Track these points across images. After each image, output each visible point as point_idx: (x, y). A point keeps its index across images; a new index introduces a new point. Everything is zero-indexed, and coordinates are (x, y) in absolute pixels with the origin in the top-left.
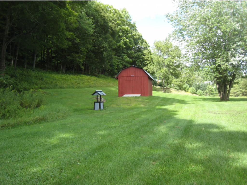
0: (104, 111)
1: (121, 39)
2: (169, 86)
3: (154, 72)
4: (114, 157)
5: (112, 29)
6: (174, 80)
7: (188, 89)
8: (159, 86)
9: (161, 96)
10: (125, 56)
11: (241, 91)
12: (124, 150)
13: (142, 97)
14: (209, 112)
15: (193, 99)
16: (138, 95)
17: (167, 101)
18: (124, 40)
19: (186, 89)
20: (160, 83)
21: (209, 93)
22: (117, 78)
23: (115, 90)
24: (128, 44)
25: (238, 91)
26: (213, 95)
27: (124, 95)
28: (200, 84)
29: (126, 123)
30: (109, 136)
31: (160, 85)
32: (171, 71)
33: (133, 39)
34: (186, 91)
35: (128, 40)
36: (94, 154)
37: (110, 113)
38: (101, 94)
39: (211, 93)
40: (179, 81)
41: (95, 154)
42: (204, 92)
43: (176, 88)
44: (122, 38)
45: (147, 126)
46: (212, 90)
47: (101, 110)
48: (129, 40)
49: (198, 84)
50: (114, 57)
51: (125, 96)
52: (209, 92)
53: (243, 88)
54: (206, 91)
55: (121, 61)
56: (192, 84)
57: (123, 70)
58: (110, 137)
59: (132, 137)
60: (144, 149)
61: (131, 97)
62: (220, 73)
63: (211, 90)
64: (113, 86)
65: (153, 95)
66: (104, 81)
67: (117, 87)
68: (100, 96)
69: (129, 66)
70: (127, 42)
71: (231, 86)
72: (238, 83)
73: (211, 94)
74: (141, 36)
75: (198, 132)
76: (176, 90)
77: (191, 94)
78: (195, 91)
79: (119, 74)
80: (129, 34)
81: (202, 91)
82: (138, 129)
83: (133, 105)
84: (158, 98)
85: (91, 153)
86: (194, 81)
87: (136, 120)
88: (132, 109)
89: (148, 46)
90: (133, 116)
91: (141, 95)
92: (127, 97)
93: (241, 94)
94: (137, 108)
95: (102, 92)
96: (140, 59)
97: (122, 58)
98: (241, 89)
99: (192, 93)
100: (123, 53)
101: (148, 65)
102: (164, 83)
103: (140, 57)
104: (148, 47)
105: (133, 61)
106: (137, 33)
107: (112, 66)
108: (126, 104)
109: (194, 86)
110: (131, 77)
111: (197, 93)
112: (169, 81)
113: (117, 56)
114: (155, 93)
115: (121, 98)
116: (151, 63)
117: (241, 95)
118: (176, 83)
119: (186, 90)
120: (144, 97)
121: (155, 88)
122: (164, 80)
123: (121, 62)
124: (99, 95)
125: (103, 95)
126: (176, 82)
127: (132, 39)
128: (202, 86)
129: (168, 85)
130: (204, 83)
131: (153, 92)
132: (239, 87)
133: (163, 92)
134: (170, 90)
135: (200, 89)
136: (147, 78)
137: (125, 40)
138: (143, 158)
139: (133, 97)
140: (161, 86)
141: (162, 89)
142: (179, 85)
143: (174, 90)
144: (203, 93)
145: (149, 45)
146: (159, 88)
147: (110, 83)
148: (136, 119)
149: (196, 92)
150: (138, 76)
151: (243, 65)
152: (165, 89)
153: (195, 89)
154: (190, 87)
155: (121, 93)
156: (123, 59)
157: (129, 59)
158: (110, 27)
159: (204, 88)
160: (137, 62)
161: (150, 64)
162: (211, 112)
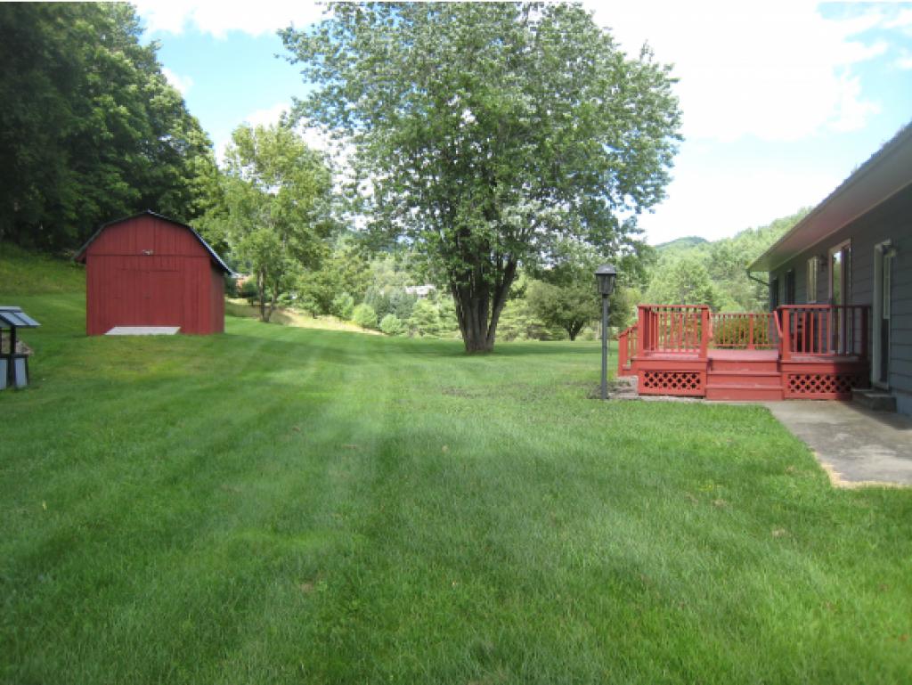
0: (32, 392)
1: (96, 104)
2: (281, 297)
3: (225, 245)
4: (134, 583)
5: (55, 53)
6: (299, 278)
7: (350, 312)
8: (243, 296)
9: (254, 334)
10: (109, 172)
11: (523, 321)
12: (169, 547)
13: (185, 337)
14: (444, 391)
15: (375, 349)
16: (172, 331)
17: (286, 352)
18: (106, 107)
19: (344, 312)
20: (249, 286)
21: (420, 327)
22: (81, 259)
23: (72, 308)
24: (127, 125)
25: (512, 324)
26: (437, 333)
27: (110, 328)
28: (392, 296)
29: (142, 441)
30: (84, 496)
31: (248, 293)
32: (294, 241)
33: (148, 109)
34: (344, 319)
35: (123, 109)
36: (36, 578)
37: (64, 400)
38: (17, 323)
39: (426, 327)
40: (320, 280)
41: (41, 577)
42: (403, 324)
43: (306, 308)
44: (101, 99)
45: (233, 447)
46: (432, 317)
47: (17, 390)
48: (130, 110)
49: (382, 293)
50: (63, 172)
51: (116, 331)
52: (422, 324)
53: (528, 313)
54: (410, 320)
55: (93, 188)
56: (364, 296)
57: (106, 227)
58: (91, 499)
59: (187, 493)
60: (249, 535)
61: (142, 336)
62: (469, 258)
63: (426, 315)
64: (57, 292)
65: (228, 329)
66: (20, 269)
67: (83, 297)
68: (13, 329)
69: (130, 213)
70: (122, 116)
71: (499, 304)
72: (520, 293)
73: (428, 331)
74: (182, 103)
75: (433, 462)
76: (306, 315)
77: (360, 330)
78: (375, 319)
79: (91, 243)
80: (130, 83)
81: (400, 320)
82: (201, 461)
83: (154, 368)
84: (248, 341)
85: (18, 575)
86: (369, 282)
87: (180, 427)
88: (153, 383)
89: (207, 144)
90: (164, 409)
91: (182, 331)
92: (125, 337)
93: (522, 330)
94: (175, 379)
95: (23, 315)
96: (176, 192)
97: (96, 179)
98: (523, 317)
99: (364, 326)
100: (105, 160)
101: (206, 213)
102: (264, 285)
103: (174, 184)
104: (206, 147)
105: (143, 195)
106: (166, 89)
107: (54, 206)
108: (123, 363)
109: (369, 299)
110: (139, 256)
111: (381, 325)
112: (282, 278)
113: (77, 170)
114: (232, 326)
115: (98, 339)
116: (218, 207)
117: (522, 334)
118: (309, 286)
119: (344, 315)
120: (194, 338)
121: (230, 303)
122: (264, 276)
123: (92, 191)
124: (8, 328)
125: (28, 326)
126: (310, 282)
127: (142, 108)
128: (396, 303)
129: (279, 293)
130: (405, 293)
131: (227, 319)
132: (517, 308)
133: (261, 321)
134: (285, 313)
135: (392, 313)
136: (206, 263)
137: (112, 106)
138: (256, 574)
139: (151, 336)
140: (251, 298)
141: (257, 311)
142: (322, 295)
143: (301, 314)
144: (402, 327)
145: (211, 138)
146: (245, 307)
147: (46, 278)
148: (179, 423)
149: (379, 322)
150: (169, 256)
151: (538, 235)
152: (267, 311)
153: (373, 312)
154: (356, 303)
155: (98, 323)
156: (101, 184)
157: (129, 187)
158: (46, 42)
159: (404, 308)
160: (161, 202)
161: (212, 211)
162: (451, 391)
